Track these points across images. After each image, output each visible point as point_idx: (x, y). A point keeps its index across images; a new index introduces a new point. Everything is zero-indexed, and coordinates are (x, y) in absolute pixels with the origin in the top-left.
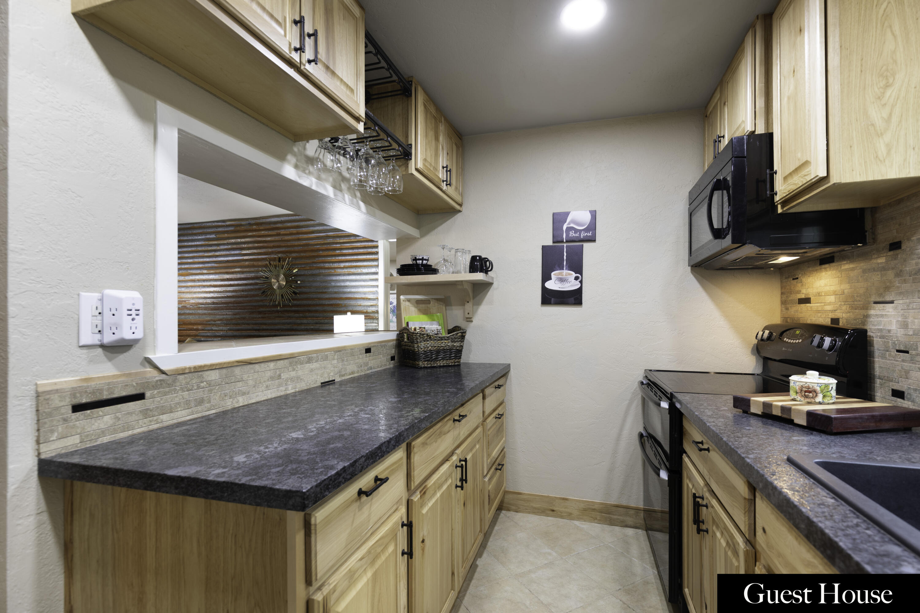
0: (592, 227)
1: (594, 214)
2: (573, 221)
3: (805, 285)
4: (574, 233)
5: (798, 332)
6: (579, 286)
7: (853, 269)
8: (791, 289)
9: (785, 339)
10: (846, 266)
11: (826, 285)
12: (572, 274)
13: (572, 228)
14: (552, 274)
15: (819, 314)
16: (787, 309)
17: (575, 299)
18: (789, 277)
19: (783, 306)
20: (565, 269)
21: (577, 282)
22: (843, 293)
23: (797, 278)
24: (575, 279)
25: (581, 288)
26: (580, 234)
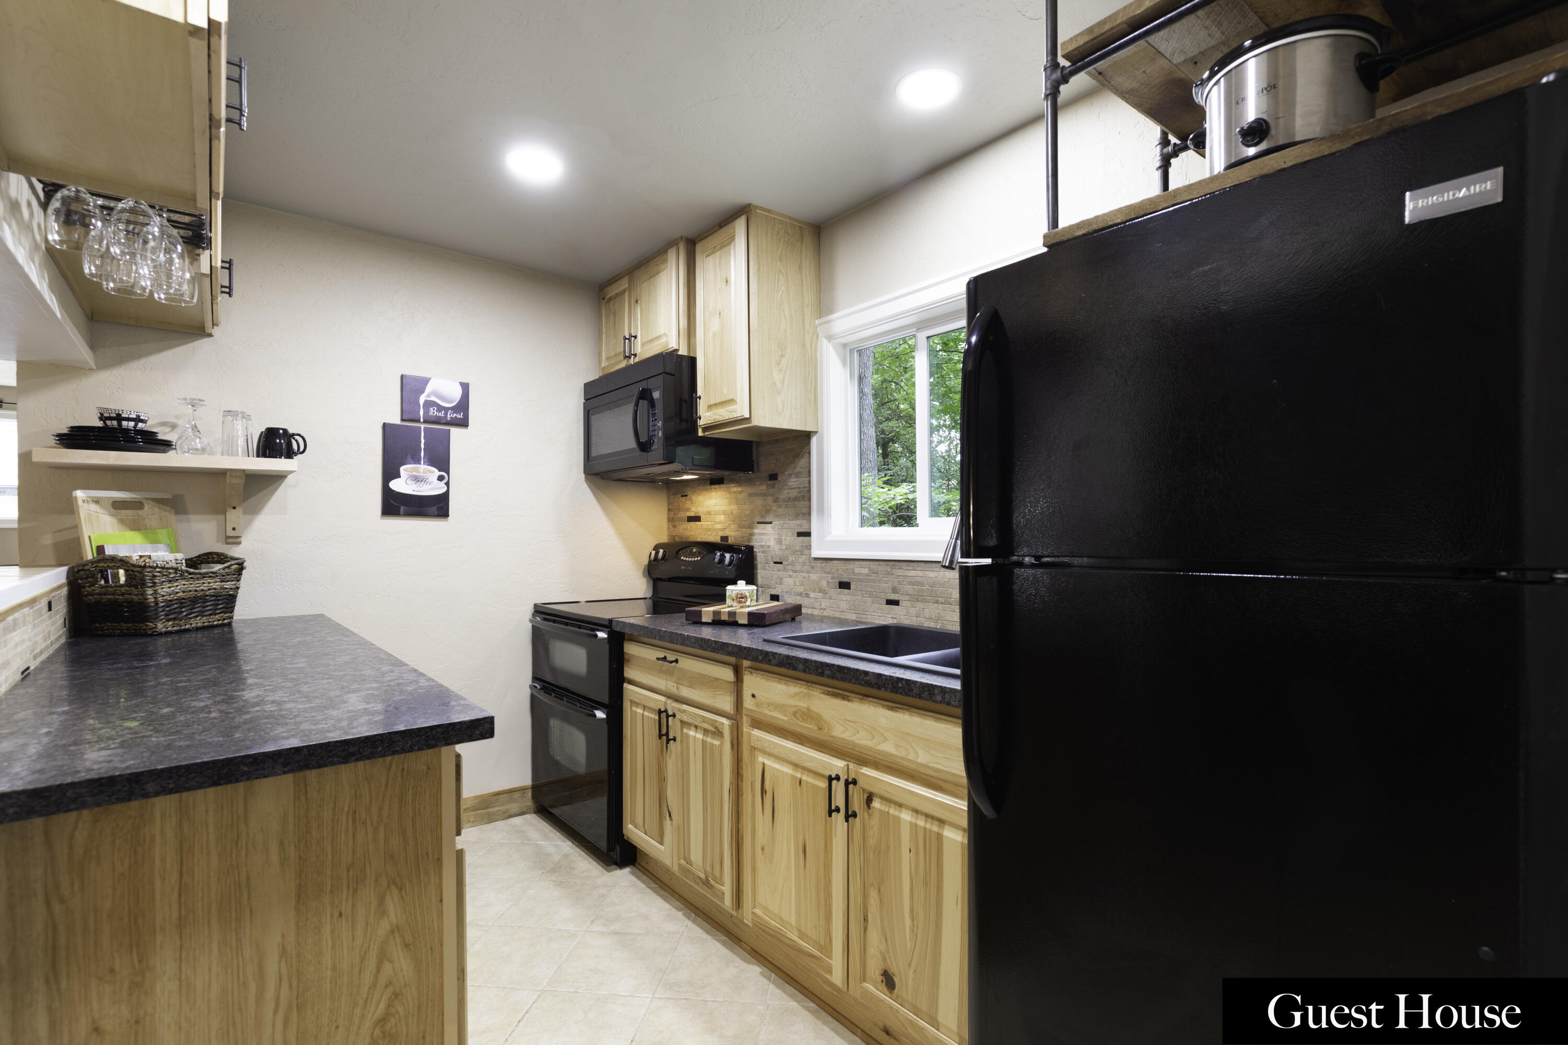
0: (463, 405)
1: (465, 387)
2: (435, 393)
3: (695, 503)
4: (437, 411)
5: (694, 550)
6: (445, 489)
7: (740, 492)
8: (679, 506)
9: (682, 558)
10: (735, 489)
11: (716, 505)
12: (433, 472)
13: (434, 404)
14: (402, 469)
15: (709, 533)
16: (675, 527)
17: (438, 509)
18: (677, 493)
19: (670, 523)
20: (422, 462)
21: (442, 484)
22: (732, 513)
23: (686, 496)
24: (438, 480)
25: (447, 493)
26: (446, 414)
